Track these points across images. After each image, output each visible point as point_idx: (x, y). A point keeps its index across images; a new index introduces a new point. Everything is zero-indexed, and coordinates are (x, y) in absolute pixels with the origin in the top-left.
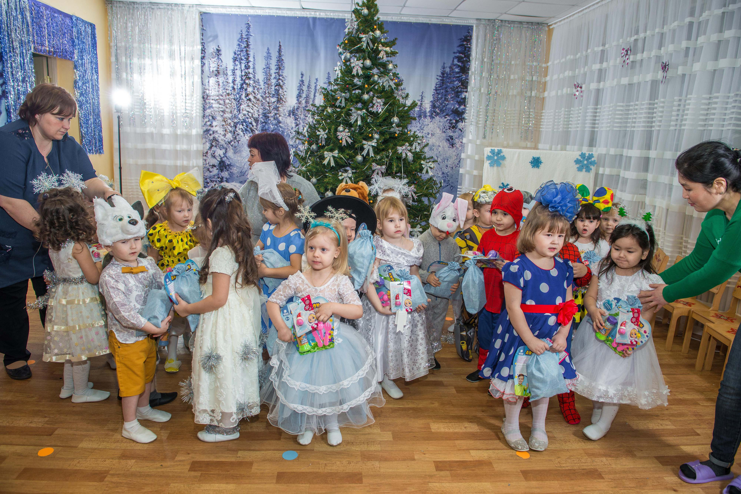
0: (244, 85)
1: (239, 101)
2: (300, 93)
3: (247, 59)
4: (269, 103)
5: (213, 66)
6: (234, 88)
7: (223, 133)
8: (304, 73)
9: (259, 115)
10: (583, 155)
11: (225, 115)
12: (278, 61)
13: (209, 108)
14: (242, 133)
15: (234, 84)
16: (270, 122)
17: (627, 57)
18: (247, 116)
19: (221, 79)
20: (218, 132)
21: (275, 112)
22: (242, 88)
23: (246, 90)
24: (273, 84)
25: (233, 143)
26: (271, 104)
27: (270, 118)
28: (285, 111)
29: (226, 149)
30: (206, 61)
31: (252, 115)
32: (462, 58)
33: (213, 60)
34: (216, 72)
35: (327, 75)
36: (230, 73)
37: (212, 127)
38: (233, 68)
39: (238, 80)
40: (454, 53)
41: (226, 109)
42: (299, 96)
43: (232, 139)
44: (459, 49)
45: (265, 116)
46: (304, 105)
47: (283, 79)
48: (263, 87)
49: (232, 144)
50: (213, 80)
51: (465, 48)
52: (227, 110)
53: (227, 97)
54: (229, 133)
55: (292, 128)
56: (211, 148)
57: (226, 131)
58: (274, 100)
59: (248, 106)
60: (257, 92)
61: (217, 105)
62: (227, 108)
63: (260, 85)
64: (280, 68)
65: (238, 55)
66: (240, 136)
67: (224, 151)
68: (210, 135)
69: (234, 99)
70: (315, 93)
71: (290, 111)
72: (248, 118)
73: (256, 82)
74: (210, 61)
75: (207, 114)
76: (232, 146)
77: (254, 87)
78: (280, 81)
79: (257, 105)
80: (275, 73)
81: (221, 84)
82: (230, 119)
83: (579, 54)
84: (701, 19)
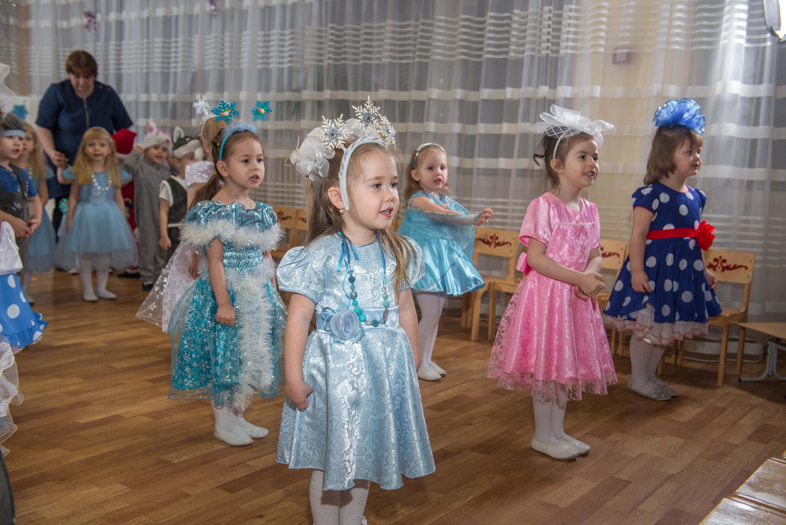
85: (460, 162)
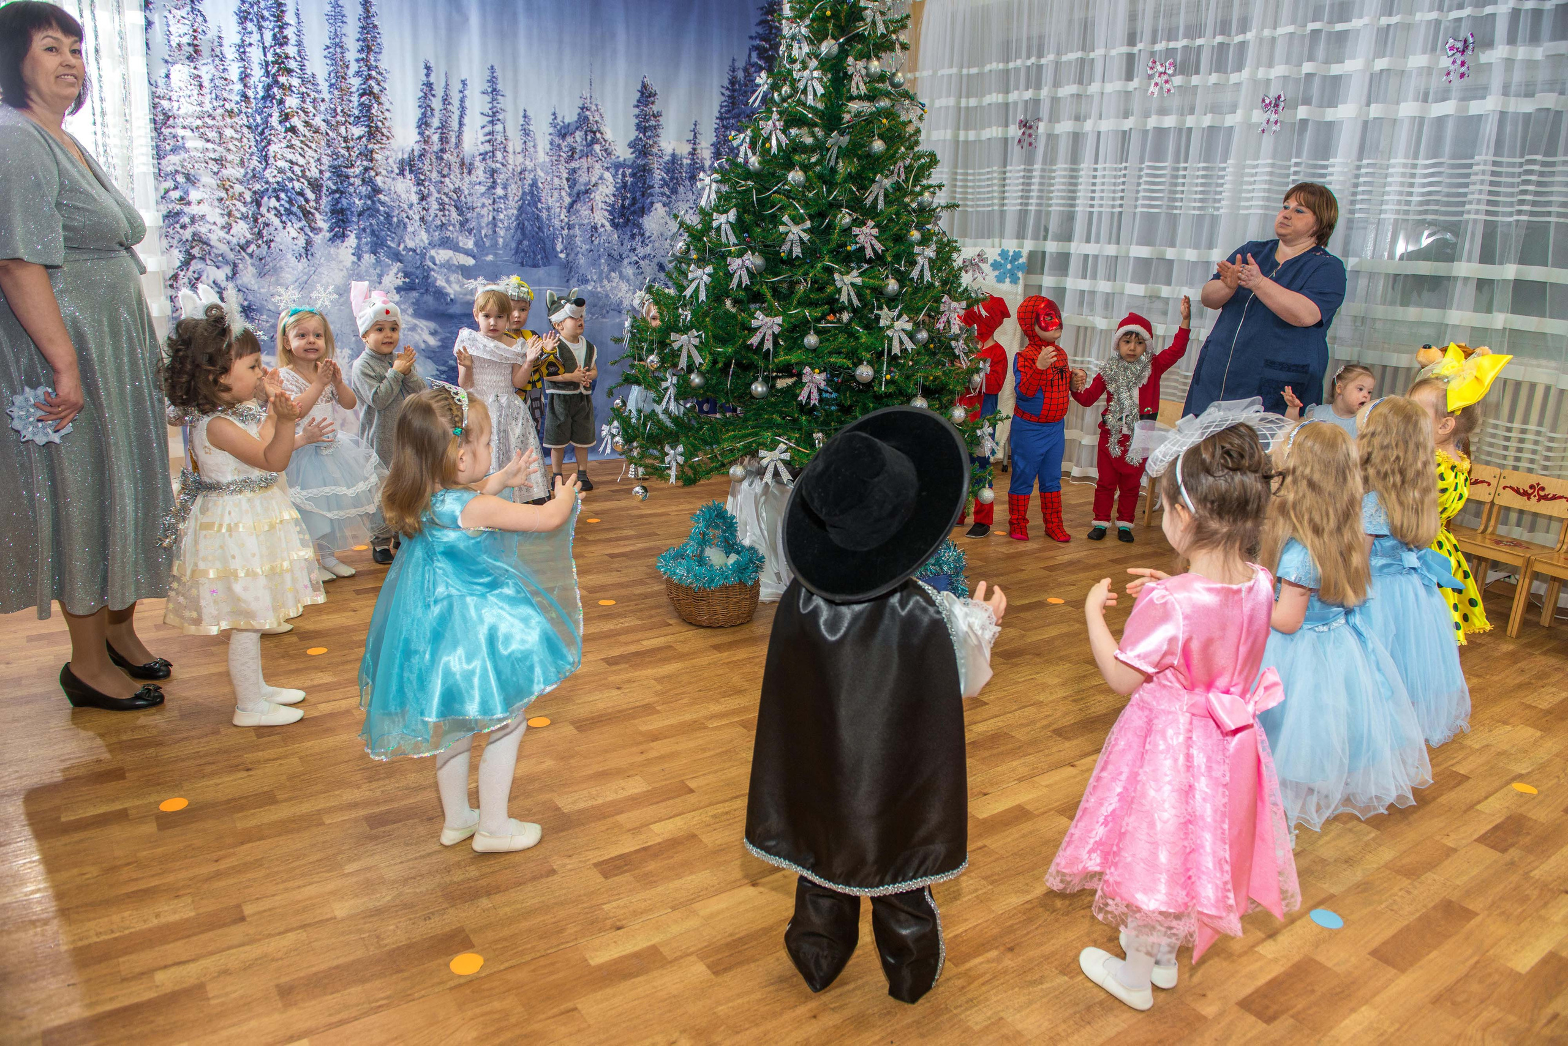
0: (275, 90)
1: (262, 134)
2: (424, 115)
3: (279, 17)
4: (346, 140)
5: (180, 32)
6: (245, 97)
7: (222, 221)
8: (432, 64)
9: (321, 172)
10: (1004, 254)
11: (224, 171)
12: (363, 28)
13: (174, 151)
14: (276, 222)
15: (245, 86)
16: (351, 189)
18: (289, 174)
19: (207, 71)
20: (208, 218)
21: (365, 163)
22: (268, 97)
23: (281, 102)
24: (354, 89)
25: (253, 247)
26: (351, 144)
27: (352, 180)
28: (391, 161)
29: (235, 265)
30: (156, 18)
31: (303, 171)
32: (766, 50)
33: (179, 13)
34: (191, 49)
35: (488, 73)
36: (230, 53)
37: (189, 203)
38: (238, 41)
39: (257, 73)
40: (751, 38)
41: (225, 153)
42: (423, 123)
43: (249, 236)
44: (760, 30)
45: (338, 173)
46: (436, 147)
47: (379, 77)
48: (326, 96)
49: (250, 250)
50: (180, 73)
51: (771, 28)
52: (230, 157)
53: (228, 120)
54: (241, 223)
55: (411, 206)
56: (186, 264)
57: (230, 214)
58: (358, 131)
59: (291, 146)
60: (311, 109)
61: (201, 144)
62: (229, 150)
63: (319, 92)
64: (369, 49)
65: (252, 6)
66: (272, 229)
67: (228, 270)
68: (184, 227)
69: (249, 127)
70: (461, 117)
71: (403, 160)
72: (291, 180)
73: (308, 81)
74: (170, 16)
75: (169, 169)
76: (251, 255)
77: (303, 96)
78: (372, 83)
79: (313, 146)
80: (358, 61)
81: (206, 84)
82: (241, 183)
83: (1019, 62)
84: (1339, 27)
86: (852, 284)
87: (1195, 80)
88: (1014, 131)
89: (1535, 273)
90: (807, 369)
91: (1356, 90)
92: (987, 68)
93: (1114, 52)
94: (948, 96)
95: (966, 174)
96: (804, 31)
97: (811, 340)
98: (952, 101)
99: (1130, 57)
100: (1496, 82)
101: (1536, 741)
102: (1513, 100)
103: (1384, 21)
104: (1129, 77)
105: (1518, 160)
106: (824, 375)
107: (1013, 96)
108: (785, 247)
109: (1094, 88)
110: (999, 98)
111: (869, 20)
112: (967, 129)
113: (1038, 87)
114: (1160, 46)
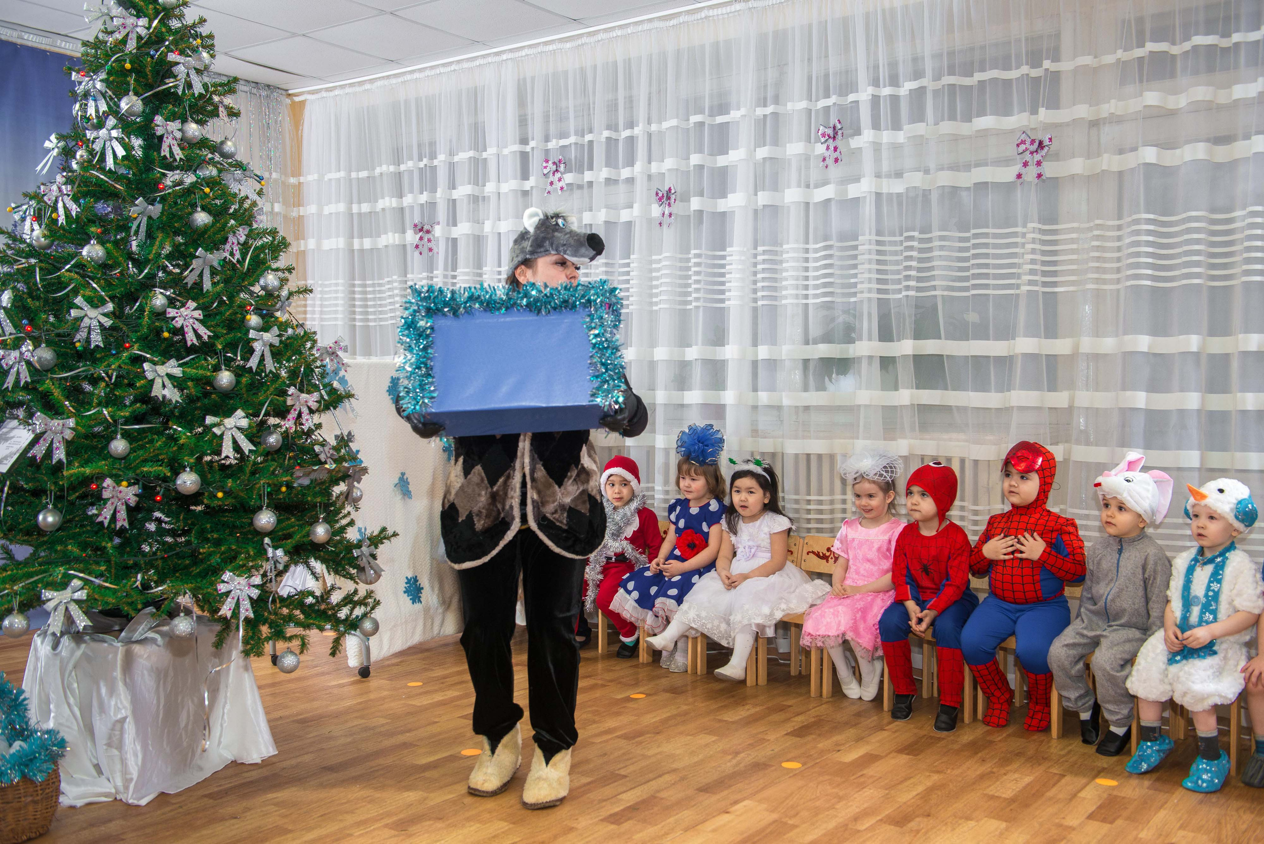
17: (558, 175)
83: (410, 164)
84: (720, 119)
85: (1202, 459)
86: (169, 376)
87: (588, 176)
88: (411, 237)
89: (930, 347)
90: (108, 482)
91: (742, 179)
92: (378, 171)
93: (506, 151)
94: (338, 201)
95: (365, 286)
96: (99, 85)
97: (119, 446)
98: (342, 207)
99: (524, 157)
100: (868, 164)
101: (1001, 834)
102: (885, 181)
103: (760, 111)
104: (525, 176)
105: (898, 239)
106: (136, 489)
107: (408, 200)
108: (81, 335)
109: (490, 188)
110: (394, 202)
111: (182, 77)
112: (361, 237)
113: (434, 190)
114: (552, 144)
